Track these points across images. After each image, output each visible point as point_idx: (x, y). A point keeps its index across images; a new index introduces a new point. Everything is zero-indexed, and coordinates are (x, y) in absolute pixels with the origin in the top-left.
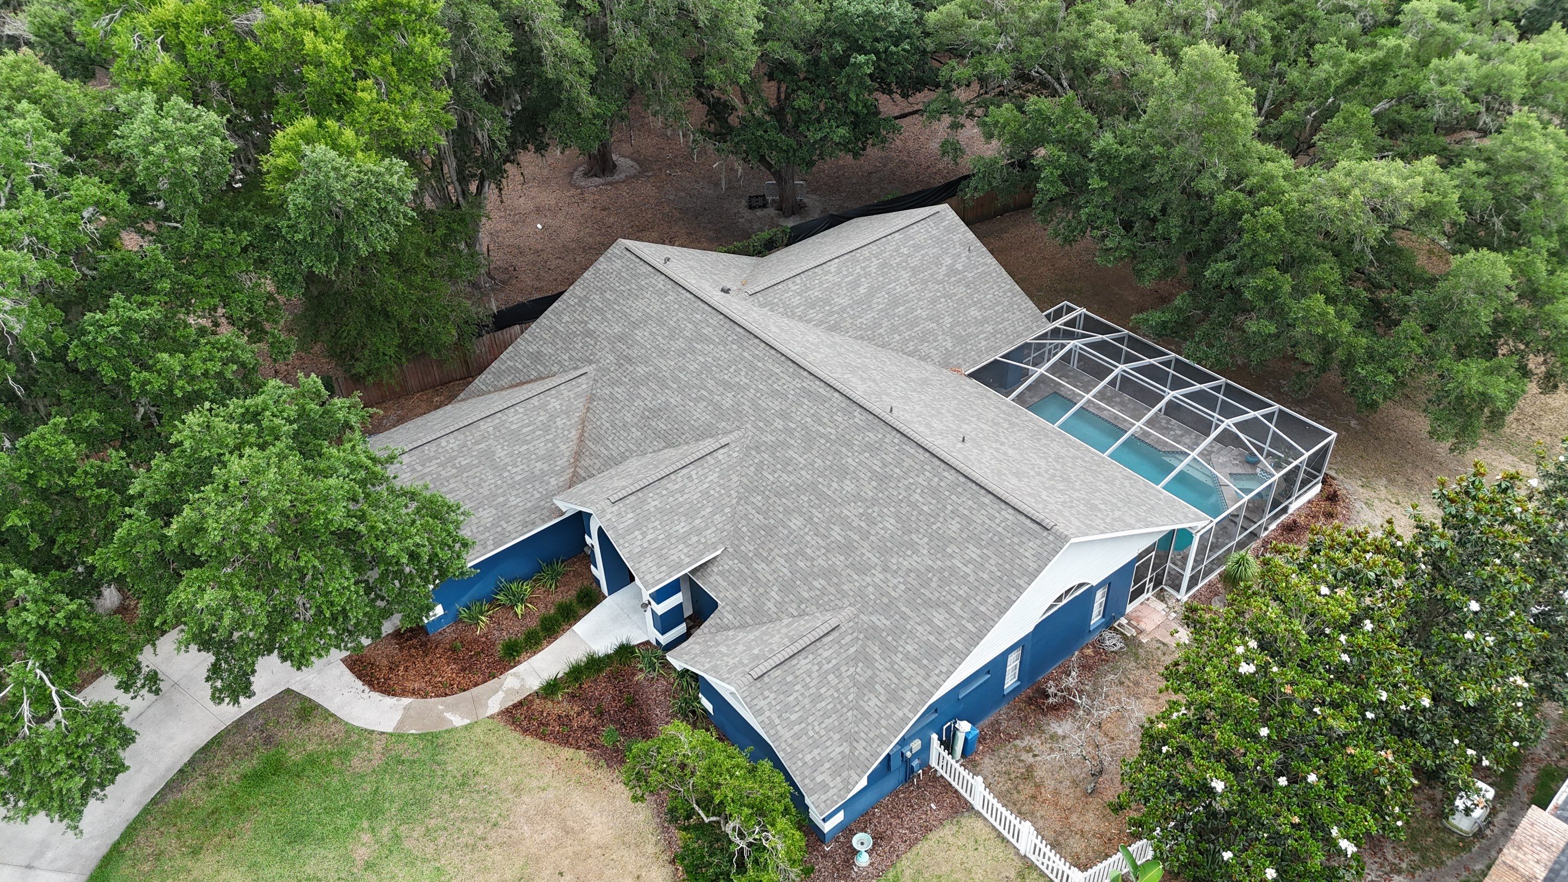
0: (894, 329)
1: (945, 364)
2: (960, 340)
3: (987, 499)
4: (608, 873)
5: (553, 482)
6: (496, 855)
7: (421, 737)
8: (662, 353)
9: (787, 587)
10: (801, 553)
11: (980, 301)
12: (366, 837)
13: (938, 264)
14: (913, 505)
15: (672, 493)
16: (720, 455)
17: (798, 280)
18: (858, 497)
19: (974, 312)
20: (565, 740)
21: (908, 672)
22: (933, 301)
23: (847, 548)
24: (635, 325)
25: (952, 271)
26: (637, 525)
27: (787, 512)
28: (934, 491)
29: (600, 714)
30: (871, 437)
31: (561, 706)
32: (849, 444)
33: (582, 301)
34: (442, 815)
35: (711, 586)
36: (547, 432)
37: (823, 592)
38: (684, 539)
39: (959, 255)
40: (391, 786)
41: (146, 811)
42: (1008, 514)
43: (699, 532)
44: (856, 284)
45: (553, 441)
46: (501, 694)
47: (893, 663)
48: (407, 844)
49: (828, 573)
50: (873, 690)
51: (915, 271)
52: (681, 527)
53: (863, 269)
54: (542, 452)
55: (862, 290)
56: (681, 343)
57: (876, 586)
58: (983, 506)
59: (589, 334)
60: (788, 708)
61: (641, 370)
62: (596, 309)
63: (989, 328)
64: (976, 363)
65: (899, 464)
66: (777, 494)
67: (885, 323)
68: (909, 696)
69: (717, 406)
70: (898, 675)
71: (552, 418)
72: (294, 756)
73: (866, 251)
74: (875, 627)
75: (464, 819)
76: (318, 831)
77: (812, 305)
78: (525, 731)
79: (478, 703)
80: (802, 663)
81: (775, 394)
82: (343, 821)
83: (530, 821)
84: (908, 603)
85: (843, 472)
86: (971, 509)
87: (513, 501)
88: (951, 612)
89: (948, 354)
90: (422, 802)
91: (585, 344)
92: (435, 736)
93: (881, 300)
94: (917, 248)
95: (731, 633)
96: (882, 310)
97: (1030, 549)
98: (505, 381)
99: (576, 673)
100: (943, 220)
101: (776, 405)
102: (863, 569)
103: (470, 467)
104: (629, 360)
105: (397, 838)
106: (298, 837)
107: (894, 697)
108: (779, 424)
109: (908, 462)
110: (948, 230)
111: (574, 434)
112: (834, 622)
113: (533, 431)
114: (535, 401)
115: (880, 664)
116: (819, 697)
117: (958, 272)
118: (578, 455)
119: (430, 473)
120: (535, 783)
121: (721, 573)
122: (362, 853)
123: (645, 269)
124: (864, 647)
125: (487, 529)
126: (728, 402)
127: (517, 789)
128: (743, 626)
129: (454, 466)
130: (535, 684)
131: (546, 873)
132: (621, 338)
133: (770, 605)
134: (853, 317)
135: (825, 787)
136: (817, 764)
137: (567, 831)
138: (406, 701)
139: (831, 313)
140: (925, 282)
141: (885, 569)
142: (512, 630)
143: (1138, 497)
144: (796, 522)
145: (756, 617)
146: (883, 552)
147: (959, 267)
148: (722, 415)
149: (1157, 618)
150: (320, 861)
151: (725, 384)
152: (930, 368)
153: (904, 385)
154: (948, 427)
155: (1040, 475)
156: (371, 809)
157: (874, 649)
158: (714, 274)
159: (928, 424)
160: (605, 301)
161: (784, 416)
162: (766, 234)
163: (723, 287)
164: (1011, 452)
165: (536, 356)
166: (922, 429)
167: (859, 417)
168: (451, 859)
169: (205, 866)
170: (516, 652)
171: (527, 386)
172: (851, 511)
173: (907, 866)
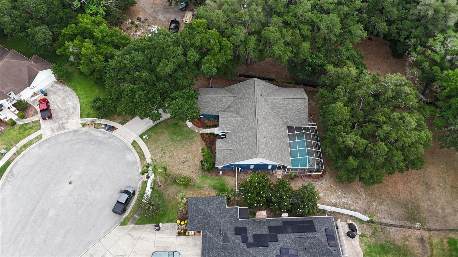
0: (282, 114)
1: (285, 123)
2: (291, 121)
4: (198, 157)
5: (223, 109)
6: (189, 148)
7: (192, 130)
8: (245, 100)
9: (232, 141)
10: (236, 138)
11: (299, 116)
12: (180, 138)
13: (298, 107)
14: (250, 142)
15: (229, 121)
16: (238, 120)
17: (273, 99)
18: (246, 137)
19: (297, 118)
20: (204, 141)
22: (291, 113)
23: (240, 141)
24: (246, 93)
25: (299, 109)
26: (223, 123)
27: (239, 132)
28: (253, 142)
29: (209, 140)
30: (254, 130)
31: (207, 136)
32: (251, 129)
33: (245, 84)
34: (188, 140)
35: (227, 135)
37: (235, 144)
38: (227, 128)
39: (302, 107)
40: (185, 134)
41: (164, 121)
42: (256, 150)
43: (229, 128)
44: (281, 104)
45: (226, 104)
46: (202, 131)
49: (237, 143)
50: (230, 158)
51: (293, 106)
52: (228, 126)
53: (284, 102)
54: (224, 104)
55: (281, 105)
56: (248, 100)
57: (239, 148)
58: (255, 147)
59: (241, 90)
60: (220, 154)
61: (242, 101)
63: (297, 121)
64: (291, 125)
65: (253, 136)
66: (240, 129)
67: (281, 112)
68: (232, 161)
69: (244, 113)
70: (233, 158)
71: (228, 101)
72: (179, 124)
73: (287, 99)
74: (235, 152)
75: (189, 142)
76: (176, 134)
77: (272, 104)
78: (201, 137)
79: (200, 130)
80: (225, 151)
81: (251, 116)
82: (179, 135)
83: (195, 147)
84: (240, 152)
85: (248, 132)
87: (217, 109)
88: (242, 156)
89: (287, 122)
90: (187, 138)
91: (240, 92)
92: (193, 131)
93: (284, 108)
94: (296, 103)
95: (224, 141)
96: (282, 110)
97: (254, 155)
98: (229, 90)
99: (211, 134)
100: (305, 100)
101: (249, 118)
102: (240, 145)
103: (214, 102)
104: (242, 98)
105: (182, 140)
106: (174, 133)
108: (248, 120)
110: (304, 102)
111: (229, 104)
112: (232, 148)
113: (225, 101)
114: (227, 97)
115: (233, 156)
116: (224, 155)
118: (228, 107)
119: (209, 100)
120: (198, 143)
122: (178, 139)
123: (253, 85)
125: (211, 111)
126: (246, 113)
127: (196, 143)
129: (212, 101)
130: (206, 132)
131: (192, 153)
132: (244, 94)
133: (229, 142)
134: (277, 109)
135: (218, 164)
136: (219, 161)
137: (197, 150)
138: (193, 125)
139: (274, 106)
140: (293, 109)
141: (241, 147)
142: (208, 124)
143: (283, 158)
144: (239, 134)
145: (227, 142)
146: (243, 145)
147: (301, 109)
148: (244, 114)
149: (279, 174)
150: (175, 137)
151: (247, 110)
152: (281, 122)
153: (270, 124)
154: (266, 134)
155: (270, 147)
156: (182, 135)
157: (233, 154)
158: (265, 90)
159: (263, 133)
160: (246, 86)
161: (249, 120)
162: (290, 81)
163: (262, 94)
164: (271, 142)
165: (234, 89)
166: (260, 133)
167: (255, 127)
168: (185, 145)
169: (165, 130)
170: (207, 127)
171: (230, 93)
172: (244, 137)
173: (224, 177)
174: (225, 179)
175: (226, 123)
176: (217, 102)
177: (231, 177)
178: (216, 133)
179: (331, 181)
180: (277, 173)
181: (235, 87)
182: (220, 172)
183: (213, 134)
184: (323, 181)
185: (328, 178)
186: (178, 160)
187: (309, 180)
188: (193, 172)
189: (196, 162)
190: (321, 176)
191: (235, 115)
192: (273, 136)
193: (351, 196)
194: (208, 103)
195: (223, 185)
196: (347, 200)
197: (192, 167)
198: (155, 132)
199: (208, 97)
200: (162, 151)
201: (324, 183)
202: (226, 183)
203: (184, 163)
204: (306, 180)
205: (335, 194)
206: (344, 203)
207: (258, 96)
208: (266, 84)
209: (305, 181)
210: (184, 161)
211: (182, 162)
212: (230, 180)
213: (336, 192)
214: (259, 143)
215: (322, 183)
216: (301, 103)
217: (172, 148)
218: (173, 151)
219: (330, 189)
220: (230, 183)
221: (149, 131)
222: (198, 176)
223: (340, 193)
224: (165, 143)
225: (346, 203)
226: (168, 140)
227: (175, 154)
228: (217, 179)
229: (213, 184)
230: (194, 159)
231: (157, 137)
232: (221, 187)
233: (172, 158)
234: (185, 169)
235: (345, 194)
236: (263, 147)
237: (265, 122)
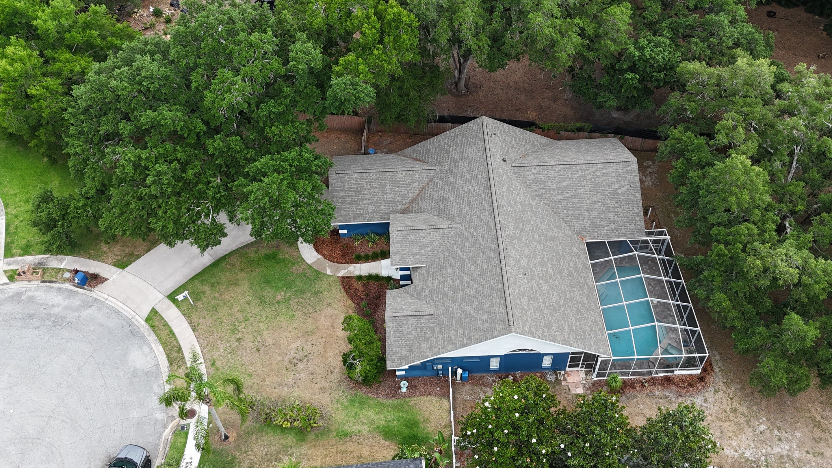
0: (566, 208)
1: (578, 233)
2: (594, 225)
3: (503, 302)
4: (334, 345)
5: (400, 206)
6: (310, 321)
7: (316, 271)
8: (462, 176)
9: (432, 292)
10: (443, 282)
11: (618, 212)
12: (283, 293)
13: (610, 186)
14: (483, 289)
15: (420, 236)
16: (446, 231)
17: (538, 168)
18: (472, 275)
19: (611, 216)
20: (352, 297)
21: (439, 343)
22: (595, 203)
23: (456, 290)
24: (462, 158)
25: (615, 192)
26: (401, 242)
27: (451, 265)
28: (492, 288)
29: (367, 296)
30: (492, 255)
31: (358, 285)
32: (484, 253)
33: (456, 136)
34: (305, 299)
35: (415, 275)
36: (408, 186)
37: (440, 300)
38: (414, 255)
39: (623, 186)
40: (298, 283)
41: (237, 250)
42: (504, 311)
43: (421, 255)
44: (564, 180)
45: (408, 191)
46: (346, 271)
47: (438, 337)
48: (291, 302)
49: (445, 295)
50: (427, 342)
51: (596, 185)
52: (416, 251)
53: (572, 174)
54: (402, 193)
55: (564, 184)
56: (469, 176)
57: (453, 309)
58: (500, 303)
59: (448, 152)
60: (398, 331)
61: (452, 179)
62: (457, 142)
63: (613, 226)
64: (594, 238)
65: (491, 271)
66: (452, 257)
67: (564, 203)
68: (434, 351)
69: (461, 210)
70: (437, 342)
71: (413, 182)
72: (281, 256)
73: (578, 167)
74: (443, 322)
75: (309, 304)
76: (273, 283)
77: (536, 182)
78: (344, 287)
79: (338, 270)
80: (412, 320)
81: (480, 218)
82: (280, 285)
83: (325, 316)
84: (456, 321)
85: (475, 262)
86: (496, 302)
87: (382, 207)
88: (464, 332)
89: (584, 229)
90: (302, 292)
91: (444, 156)
92: (320, 273)
93: (571, 191)
94: (605, 175)
95: (408, 295)
96: (567, 197)
97: (501, 327)
98: (414, 156)
99: (371, 278)
100: (628, 166)
101: (476, 221)
102: (454, 301)
103: (375, 188)
104: (451, 172)
105: (289, 299)
106: (267, 282)
107: (430, 348)
108: (472, 230)
109: (494, 272)
110: (628, 172)
111: (417, 192)
112: (431, 313)
113: (403, 184)
114: (411, 172)
115: (435, 335)
116: (410, 334)
117: (618, 194)
118: (414, 200)
119: (361, 184)
120: (334, 306)
121: (419, 273)
122: (279, 297)
123: (481, 136)
124: (436, 326)
125: (368, 213)
126: (465, 211)
127: (329, 304)
128: (412, 296)
129: (370, 185)
130: (357, 273)
131: (318, 335)
132: (455, 161)
133: (424, 294)
134: (551, 195)
135: (394, 361)
136: (396, 353)
137: (333, 326)
138: (320, 256)
139: (543, 189)
140: (597, 192)
141: (459, 305)
142: (362, 252)
143: (584, 332)
144: (450, 271)
145: (418, 295)
146: (464, 299)
147: (620, 192)
148: (459, 215)
149: (577, 379)
150: (268, 293)
151: (469, 202)
152: (568, 232)
153: (537, 237)
154: (529, 265)
155: (544, 302)
156: (289, 286)
157: (437, 329)
158: (512, 147)
159: (519, 261)
160: (462, 141)
161: (476, 228)
163: (506, 157)
164: (545, 287)
165: (428, 151)
166: (512, 262)
167: (494, 245)
168: (299, 314)
169: (242, 276)
170: (359, 259)
171: (417, 163)
172: (466, 278)
173: (414, 400)
174: (416, 404)
175: (412, 241)
176: (383, 186)
177: (434, 399)
178: (384, 274)
179: (731, 391)
180: (570, 379)
181: (430, 147)
182: (402, 384)
183: (377, 278)
184: (707, 394)
185: (721, 384)
186: (279, 358)
187: (667, 394)
188: (323, 390)
189: (330, 359)
190: (701, 379)
191: (436, 219)
192: (550, 271)
193: (798, 434)
194: (358, 192)
195: (413, 424)
196: (787, 448)
197: (319, 377)
198: (213, 280)
199: (356, 175)
200: (233, 333)
201: (710, 400)
202: (420, 418)
203: (295, 365)
204: (657, 393)
205: (749, 432)
206: (782, 456)
207: (495, 161)
208: (514, 131)
209: (653, 397)
210: (295, 361)
211: (291, 362)
212: (432, 408)
213: (750, 423)
214: (512, 291)
215: (706, 401)
216: (619, 175)
217: (261, 325)
218: (265, 333)
219: (732, 418)
220: (432, 418)
221: (196, 282)
222: (338, 401)
223: (763, 427)
224: (242, 311)
225: (788, 456)
226: (248, 303)
227: (269, 341)
228: (395, 408)
229: (383, 422)
230: (325, 351)
231: (217, 295)
232: (406, 431)
233: (261, 352)
234: (298, 382)
235: (779, 429)
236: (524, 300)
237: (522, 231)
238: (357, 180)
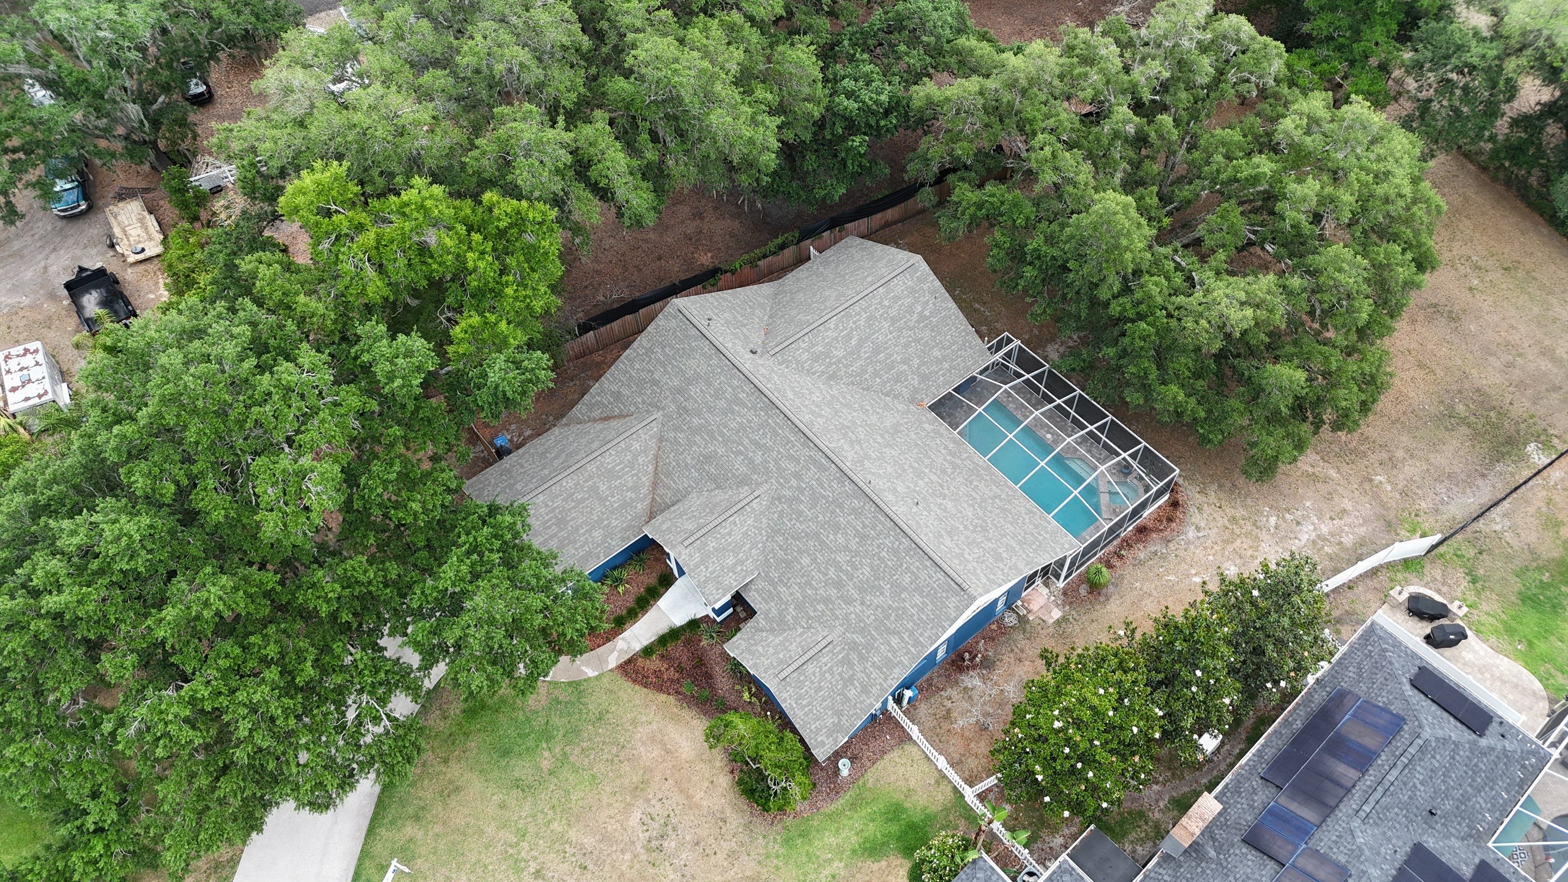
0: (876, 374)
1: (913, 401)
2: (924, 378)
3: (928, 563)
4: (694, 778)
5: (639, 506)
6: (626, 767)
7: (570, 684)
8: (710, 410)
9: (799, 607)
10: (808, 583)
11: (941, 342)
12: (546, 754)
13: (911, 312)
14: (882, 560)
15: (723, 536)
16: (754, 504)
17: (806, 338)
18: (846, 548)
19: (936, 353)
20: (660, 688)
21: (874, 675)
22: (906, 346)
23: (839, 585)
24: (689, 381)
25: (922, 317)
26: (702, 562)
27: (800, 552)
28: (895, 552)
29: (680, 669)
30: (856, 503)
31: (654, 663)
32: (840, 506)
33: (649, 351)
34: (590, 740)
35: (752, 598)
36: (632, 468)
37: (823, 612)
38: (732, 569)
39: (927, 303)
40: (556, 721)
42: (940, 575)
43: (741, 562)
44: (849, 337)
45: (636, 475)
46: (616, 654)
47: (865, 668)
48: (572, 759)
49: (827, 600)
50: (853, 684)
51: (893, 320)
52: (730, 561)
53: (855, 323)
54: (630, 485)
55: (854, 342)
56: (722, 403)
57: (856, 614)
58: (925, 567)
59: (655, 383)
60: (801, 697)
61: (696, 421)
62: (658, 361)
63: (947, 366)
64: (935, 396)
65: (874, 528)
66: (793, 537)
67: (870, 369)
68: (874, 690)
69: (751, 461)
70: (868, 676)
71: (635, 457)
73: (857, 308)
74: (855, 643)
75: (604, 743)
76: (516, 749)
77: (816, 358)
78: (634, 681)
79: (602, 661)
80: (810, 667)
81: (791, 458)
82: (531, 743)
83: (643, 743)
84: (876, 629)
85: (837, 528)
86: (918, 568)
87: (614, 523)
88: (902, 639)
89: (916, 391)
90: (576, 731)
91: (653, 392)
92: (578, 683)
93: (868, 348)
94: (896, 299)
95: (764, 634)
96: (867, 358)
97: (952, 601)
98: (596, 414)
99: (663, 640)
100: (916, 272)
101: (792, 467)
102: (849, 601)
103: (584, 499)
104: (686, 411)
105: (565, 754)
106: (507, 753)
107: (865, 690)
108: (794, 482)
109: (880, 527)
110: (921, 280)
111: (651, 468)
112: (829, 639)
113: (623, 469)
114: (622, 445)
115: (858, 668)
116: (820, 689)
117: (926, 318)
118: (655, 485)
119: (557, 507)
120: (644, 719)
121: (756, 590)
122: (546, 764)
123: (694, 332)
124: (848, 654)
125: (599, 545)
126: (758, 459)
127: (634, 722)
128: (772, 630)
129: (573, 501)
130: (637, 647)
131: (657, 779)
132: (680, 391)
133: (789, 617)
134: (846, 366)
135: (823, 744)
136: (818, 730)
137: (668, 752)
139: (831, 364)
140: (900, 330)
141: (863, 603)
142: (615, 609)
143: (1032, 534)
144: (806, 560)
145: (780, 625)
146: (861, 590)
147: (927, 313)
148: (754, 469)
149: (1042, 601)
150: (521, 769)
151: (756, 443)
152: (901, 407)
153: (880, 440)
154: (908, 487)
155: (966, 527)
156: (546, 735)
157: (854, 657)
158: (744, 325)
159: (895, 489)
160: (665, 355)
161: (798, 476)
162: (780, 240)
163: (752, 346)
164: (950, 505)
165: (617, 396)
166: (890, 497)
167: (848, 487)
168: (599, 769)
169: (454, 771)
170: (621, 623)
171: (614, 423)
172: (842, 558)
173: (870, 777)
174: (878, 780)
175: (716, 549)
176: (594, 489)
177: (895, 755)
178: (679, 620)
179: (1212, 497)
180: (1034, 606)
181: (614, 388)
182: (840, 766)
183: (673, 634)
184: (1193, 520)
185: (1198, 496)
186: (628, 856)
187: (1153, 549)
188: (732, 855)
189: (705, 803)
190: (1175, 504)
191: (720, 496)
192: (933, 477)
193: (1308, 504)
194: (561, 522)
195: (894, 812)
196: (1311, 528)
197: (711, 840)
198: (411, 810)
199: (541, 497)
200: (519, 871)
201: (1202, 524)
202: (899, 797)
203: (660, 849)
204: (1142, 556)
205: (1264, 535)
206: (1314, 541)
207: (747, 362)
208: (725, 300)
209: (1141, 563)
210: (655, 843)
211: (649, 850)
212: (902, 770)
213: (1259, 524)
214: (926, 539)
215: (1198, 529)
216: (912, 291)
217: (555, 826)
218: (572, 834)
219: (1237, 531)
220: (912, 783)
221: (383, 831)
222: (768, 856)
223: (1273, 520)
224: (504, 826)
225: (1319, 536)
226: (503, 806)
227: (589, 841)
228: (854, 806)
229: (854, 839)
230: (689, 797)
231: (438, 829)
232: (894, 828)
233: (590, 867)
234: (688, 871)
235: (1288, 510)
236: (948, 542)
237: (859, 442)
238: (547, 506)
